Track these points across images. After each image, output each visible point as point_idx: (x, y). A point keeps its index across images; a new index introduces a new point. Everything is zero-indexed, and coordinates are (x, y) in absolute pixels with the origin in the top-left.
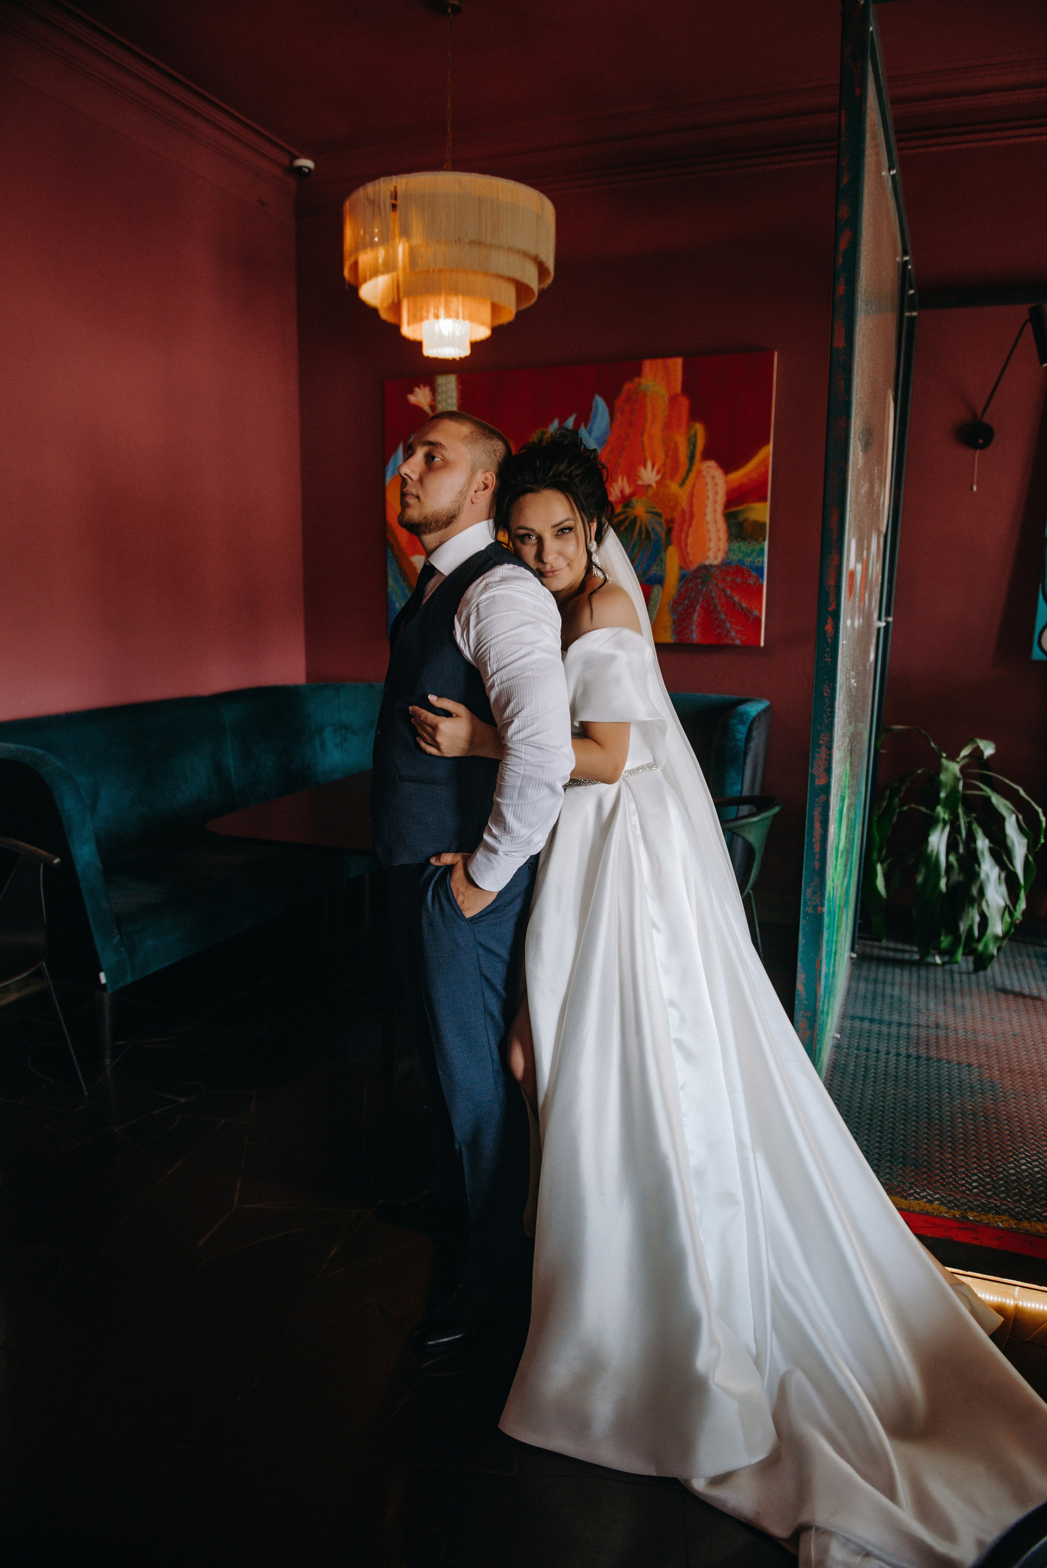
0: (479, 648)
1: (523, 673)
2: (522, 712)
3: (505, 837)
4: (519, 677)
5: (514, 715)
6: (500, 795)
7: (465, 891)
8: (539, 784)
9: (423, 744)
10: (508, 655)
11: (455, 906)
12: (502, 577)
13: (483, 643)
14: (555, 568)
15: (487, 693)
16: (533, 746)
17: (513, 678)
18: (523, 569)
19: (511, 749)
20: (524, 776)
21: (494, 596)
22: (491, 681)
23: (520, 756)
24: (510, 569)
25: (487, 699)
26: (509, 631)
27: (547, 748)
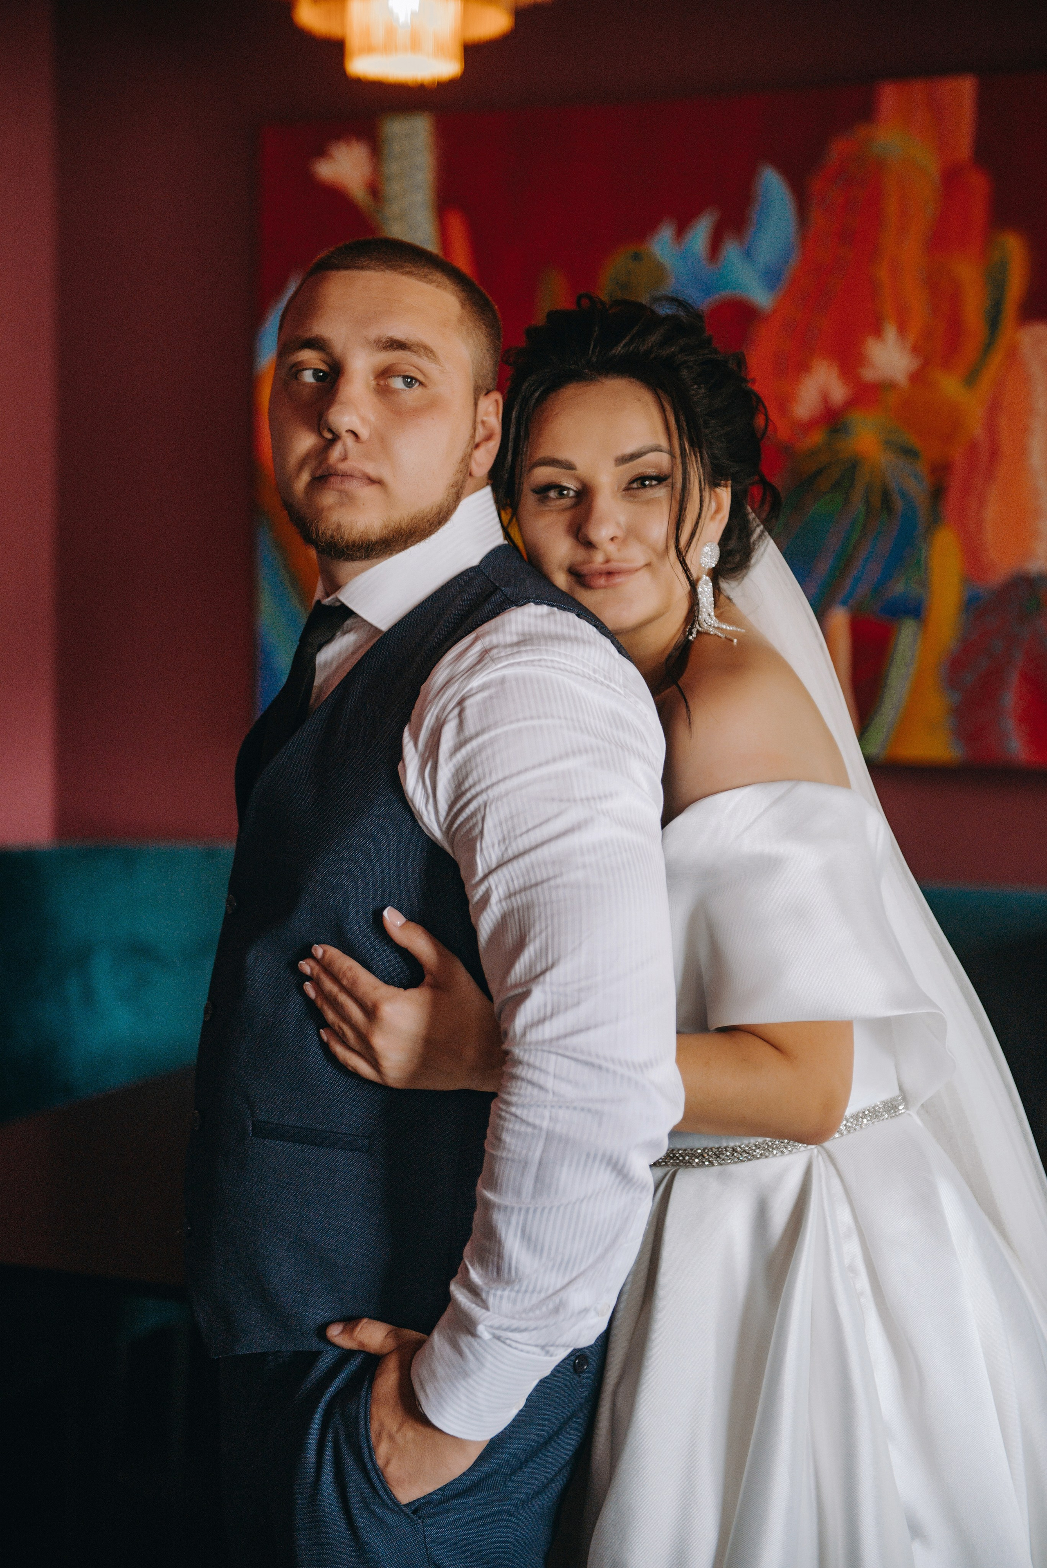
0: (458, 806)
1: (561, 874)
2: (554, 971)
3: (499, 1293)
4: (552, 883)
5: (535, 977)
6: (493, 1184)
7: (398, 1431)
8: (588, 1155)
9: (339, 1050)
10: (530, 826)
11: (370, 1467)
12: (523, 634)
13: (469, 795)
14: (613, 566)
15: (473, 920)
16: (576, 1060)
17: (536, 885)
18: (572, 617)
19: (520, 1062)
20: (550, 1137)
21: (503, 681)
22: (482, 889)
23: (541, 1082)
24: (542, 616)
25: (472, 932)
26: (534, 767)
27: (611, 1066)
